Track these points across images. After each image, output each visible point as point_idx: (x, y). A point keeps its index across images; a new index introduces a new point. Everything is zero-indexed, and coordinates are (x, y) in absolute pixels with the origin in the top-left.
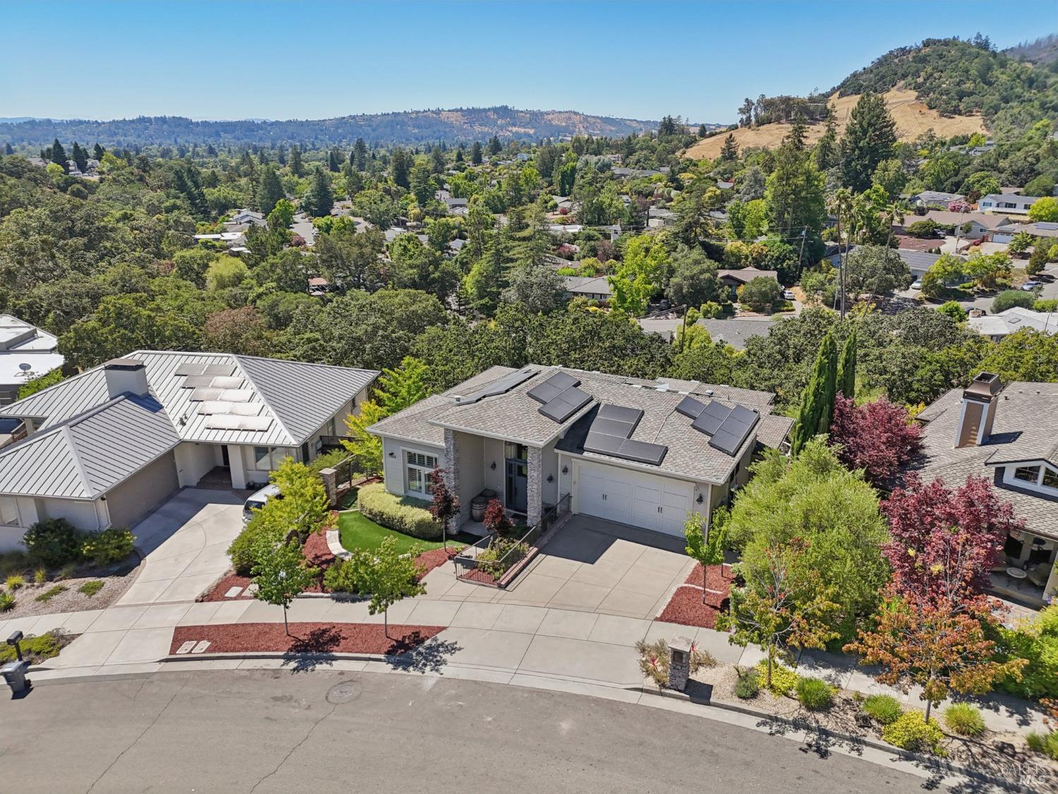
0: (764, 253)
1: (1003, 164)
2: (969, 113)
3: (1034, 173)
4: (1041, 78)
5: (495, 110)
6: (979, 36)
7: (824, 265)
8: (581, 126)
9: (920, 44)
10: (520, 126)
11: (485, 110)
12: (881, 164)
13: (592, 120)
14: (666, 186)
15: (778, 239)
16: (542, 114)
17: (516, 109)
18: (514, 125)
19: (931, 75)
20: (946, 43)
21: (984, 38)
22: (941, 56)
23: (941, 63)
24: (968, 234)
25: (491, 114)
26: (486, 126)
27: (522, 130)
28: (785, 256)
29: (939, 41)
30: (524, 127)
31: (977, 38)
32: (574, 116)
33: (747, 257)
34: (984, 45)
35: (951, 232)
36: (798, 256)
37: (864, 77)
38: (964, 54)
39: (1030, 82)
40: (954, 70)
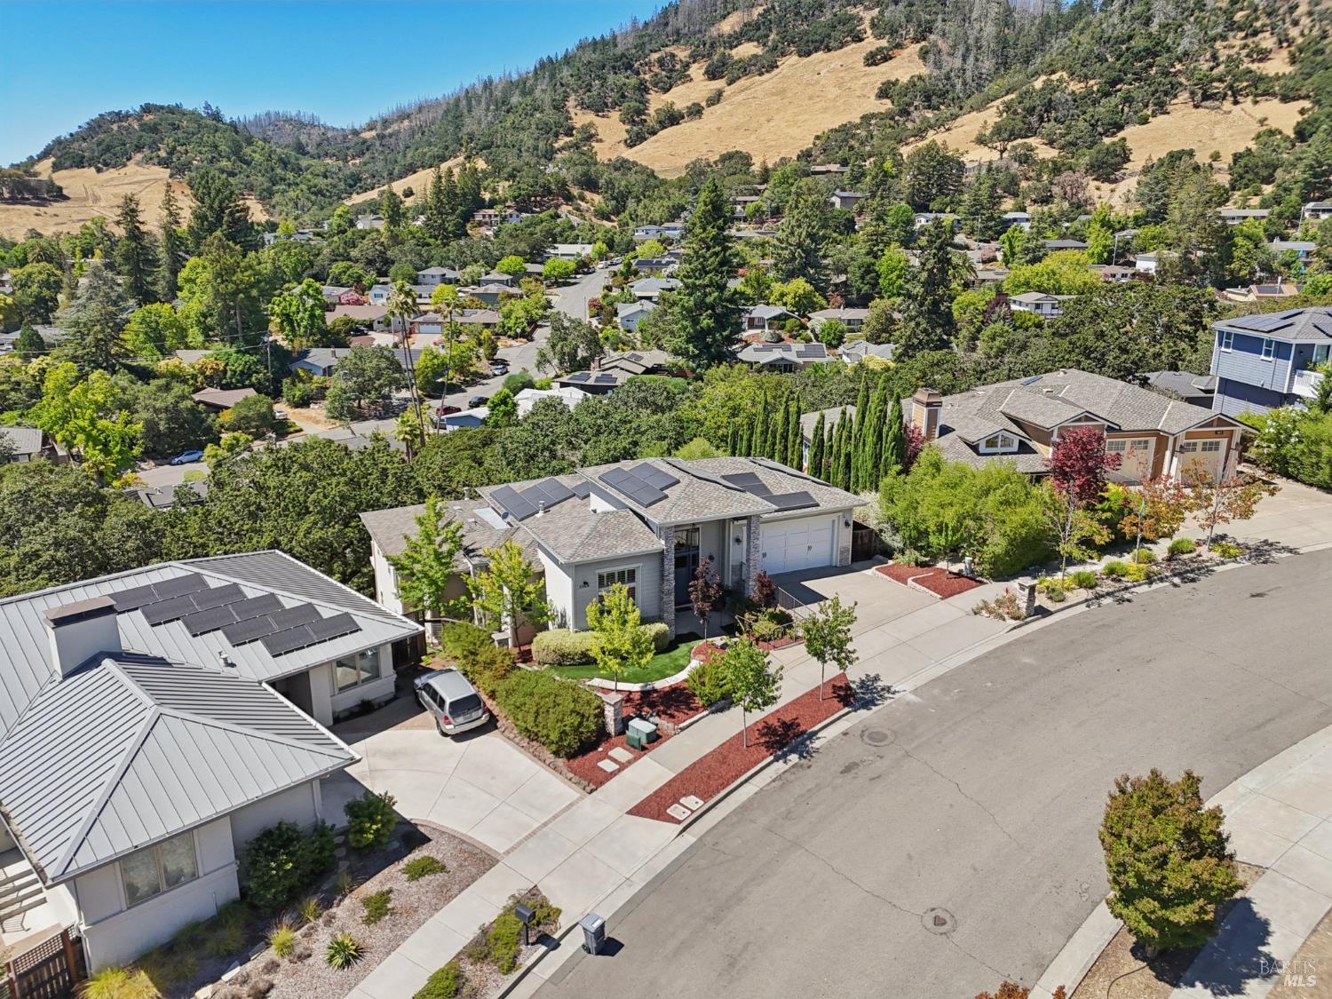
0: (221, 368)
3: (389, 262)
4: (293, 160)
6: (208, 107)
7: (301, 374)
9: (138, 109)
15: (231, 349)
19: (174, 148)
20: (171, 110)
21: (213, 108)
22: (175, 127)
23: (180, 134)
24: (389, 328)
28: (249, 369)
29: (162, 107)
31: (205, 108)
33: (195, 376)
34: (216, 117)
35: (370, 327)
36: (266, 368)
38: (200, 125)
39: (284, 163)
40: (199, 144)
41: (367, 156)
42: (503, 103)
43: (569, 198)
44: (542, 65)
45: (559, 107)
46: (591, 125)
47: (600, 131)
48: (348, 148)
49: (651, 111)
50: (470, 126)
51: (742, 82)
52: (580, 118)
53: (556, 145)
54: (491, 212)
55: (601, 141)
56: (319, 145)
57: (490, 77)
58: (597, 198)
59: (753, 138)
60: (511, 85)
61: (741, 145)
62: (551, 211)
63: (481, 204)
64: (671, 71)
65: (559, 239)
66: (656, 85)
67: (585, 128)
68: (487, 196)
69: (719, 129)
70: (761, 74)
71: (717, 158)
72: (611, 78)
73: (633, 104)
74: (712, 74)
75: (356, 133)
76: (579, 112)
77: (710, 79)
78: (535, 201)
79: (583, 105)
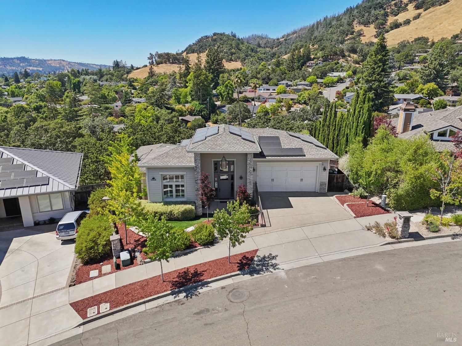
0: (193, 109)
1: (259, 76)
2: (236, 61)
3: (270, 79)
4: (255, 49)
5: (18, 59)
6: (232, 33)
7: (218, 113)
8: (67, 67)
9: (212, 34)
10: (33, 67)
11: (12, 59)
12: (221, 75)
13: (73, 64)
14: (128, 88)
15: (197, 103)
16: (45, 61)
17: (30, 58)
18: (30, 66)
19: (219, 46)
20: (221, 34)
21: (234, 33)
22: (221, 39)
23: (222, 42)
24: (259, 100)
25: (16, 61)
26: (14, 67)
27: (35, 69)
28: (202, 110)
29: (219, 34)
30: (36, 67)
31: (231, 33)
32: (63, 62)
33: (185, 112)
34: (234, 36)
35: (253, 100)
36: (207, 110)
37: (194, 47)
38: (229, 39)
39: (252, 50)
40: (227, 44)
41: (280, 46)
42: (329, 24)
43: (344, 56)
44: (348, 10)
45: (350, 24)
46: (362, 30)
47: (365, 32)
48: (274, 44)
49: (388, 24)
50: (316, 34)
51: (431, 9)
52: (357, 28)
53: (346, 39)
54: (312, 62)
55: (365, 36)
56: (265, 44)
57: (327, 16)
58: (355, 56)
59: (431, 31)
60: (334, 18)
61: (425, 35)
62: (336, 61)
63: (310, 59)
64: (400, 7)
65: (335, 71)
66: (392, 13)
67: (359, 31)
68: (312, 57)
69: (416, 29)
70: (440, 5)
71: (413, 40)
72: (373, 12)
73: (381, 21)
74: (417, 7)
75: (278, 39)
76: (358, 26)
77: (416, 9)
78: (330, 58)
79: (360, 23)
